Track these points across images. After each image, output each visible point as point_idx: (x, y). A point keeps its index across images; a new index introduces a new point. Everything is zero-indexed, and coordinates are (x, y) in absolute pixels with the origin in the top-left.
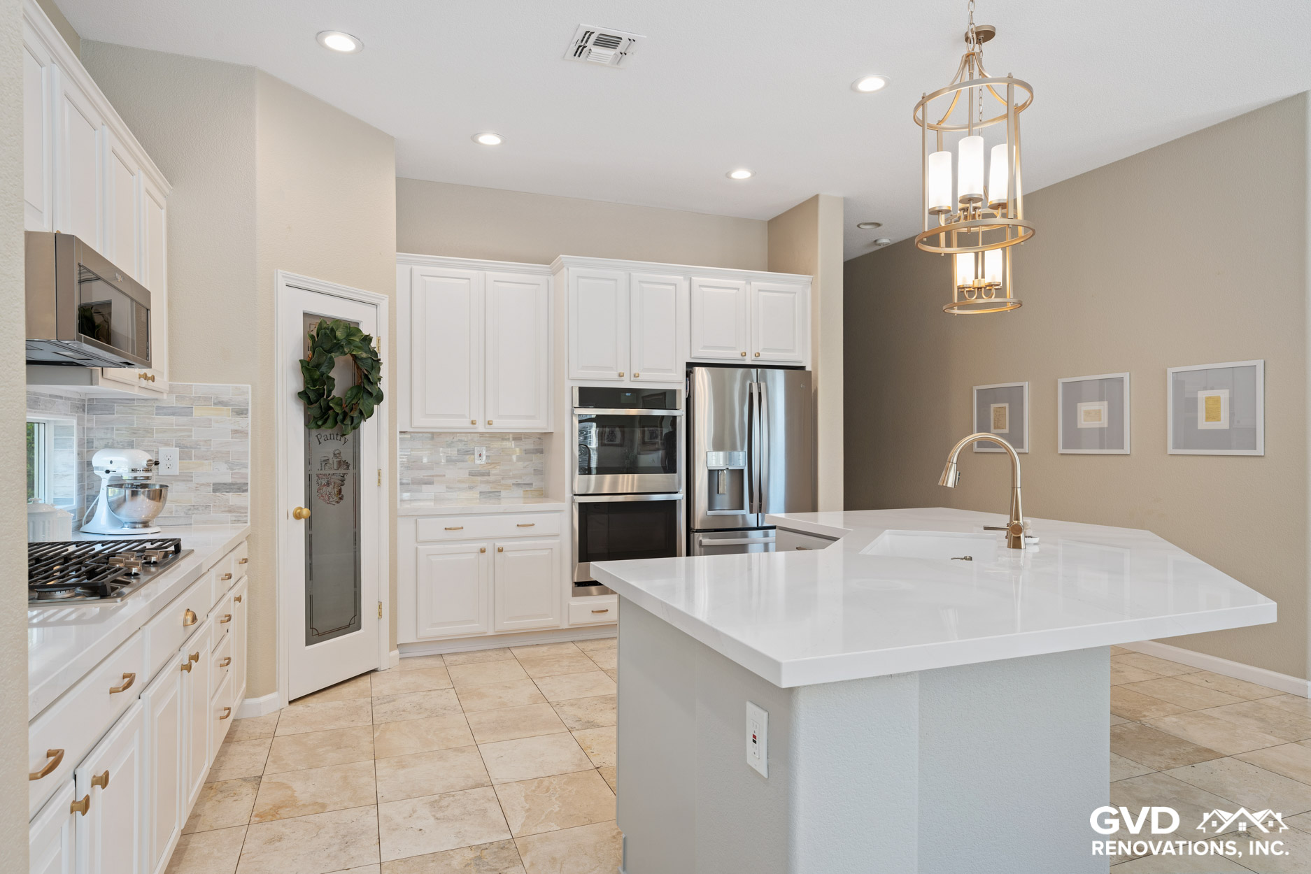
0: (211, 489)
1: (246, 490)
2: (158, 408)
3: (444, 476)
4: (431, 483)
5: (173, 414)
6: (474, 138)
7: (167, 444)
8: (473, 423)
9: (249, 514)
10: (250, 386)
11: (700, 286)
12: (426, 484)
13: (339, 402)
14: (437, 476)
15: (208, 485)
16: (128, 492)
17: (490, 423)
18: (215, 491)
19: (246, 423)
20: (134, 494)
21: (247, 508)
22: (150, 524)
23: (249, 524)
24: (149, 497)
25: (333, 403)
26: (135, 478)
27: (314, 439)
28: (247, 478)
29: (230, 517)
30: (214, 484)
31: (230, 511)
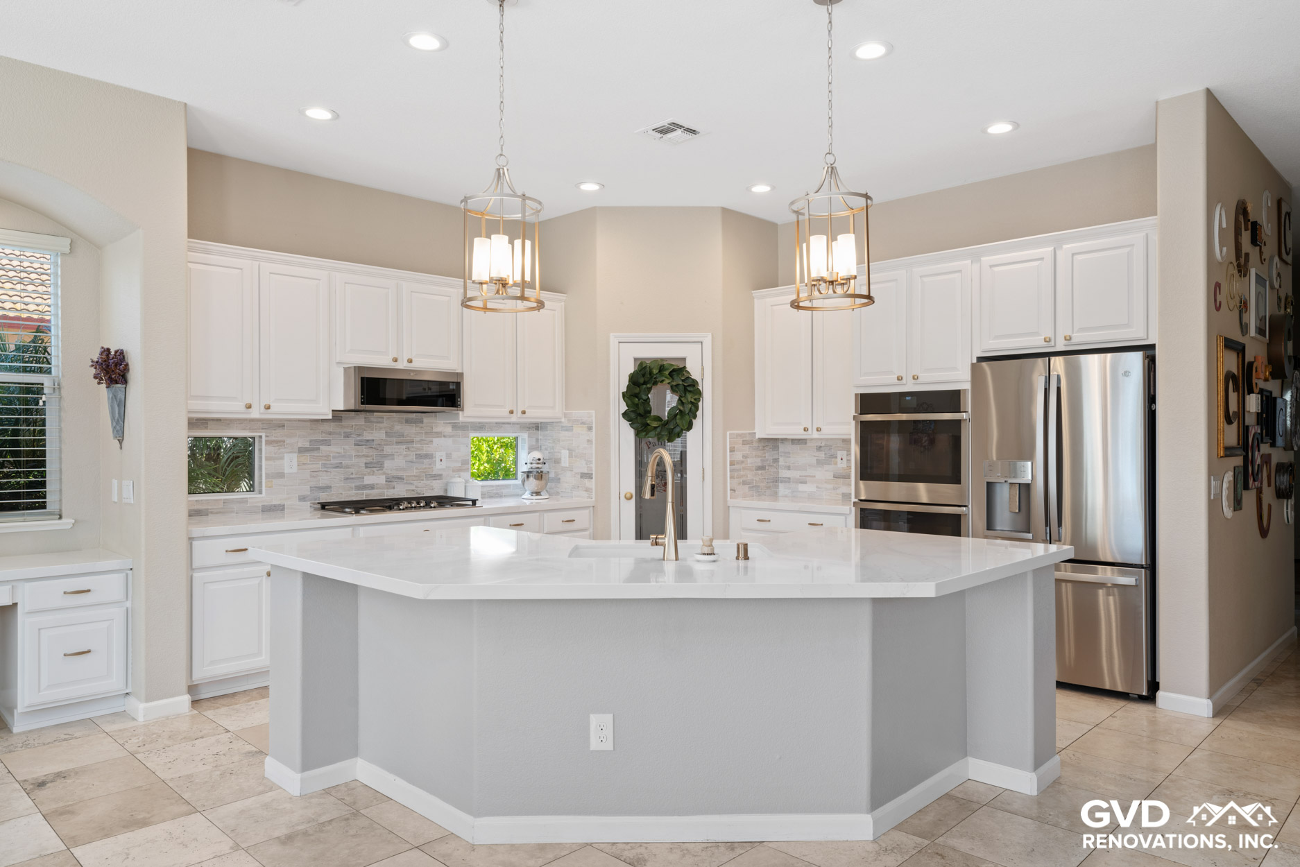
0: (579, 476)
1: (592, 478)
2: (562, 427)
3: (815, 476)
4: (805, 483)
5: (566, 430)
6: (748, 189)
7: (564, 449)
8: (806, 430)
9: (594, 493)
10: (594, 411)
11: (991, 266)
12: (801, 483)
13: (658, 419)
14: (810, 476)
15: (577, 473)
16: (525, 475)
17: (818, 430)
18: (581, 477)
19: (593, 434)
20: (528, 476)
21: (592, 489)
22: (542, 493)
23: (594, 499)
24: (535, 479)
25: (651, 420)
26: (532, 468)
27: (644, 445)
28: (592, 470)
29: (586, 494)
30: (581, 473)
31: (586, 491)
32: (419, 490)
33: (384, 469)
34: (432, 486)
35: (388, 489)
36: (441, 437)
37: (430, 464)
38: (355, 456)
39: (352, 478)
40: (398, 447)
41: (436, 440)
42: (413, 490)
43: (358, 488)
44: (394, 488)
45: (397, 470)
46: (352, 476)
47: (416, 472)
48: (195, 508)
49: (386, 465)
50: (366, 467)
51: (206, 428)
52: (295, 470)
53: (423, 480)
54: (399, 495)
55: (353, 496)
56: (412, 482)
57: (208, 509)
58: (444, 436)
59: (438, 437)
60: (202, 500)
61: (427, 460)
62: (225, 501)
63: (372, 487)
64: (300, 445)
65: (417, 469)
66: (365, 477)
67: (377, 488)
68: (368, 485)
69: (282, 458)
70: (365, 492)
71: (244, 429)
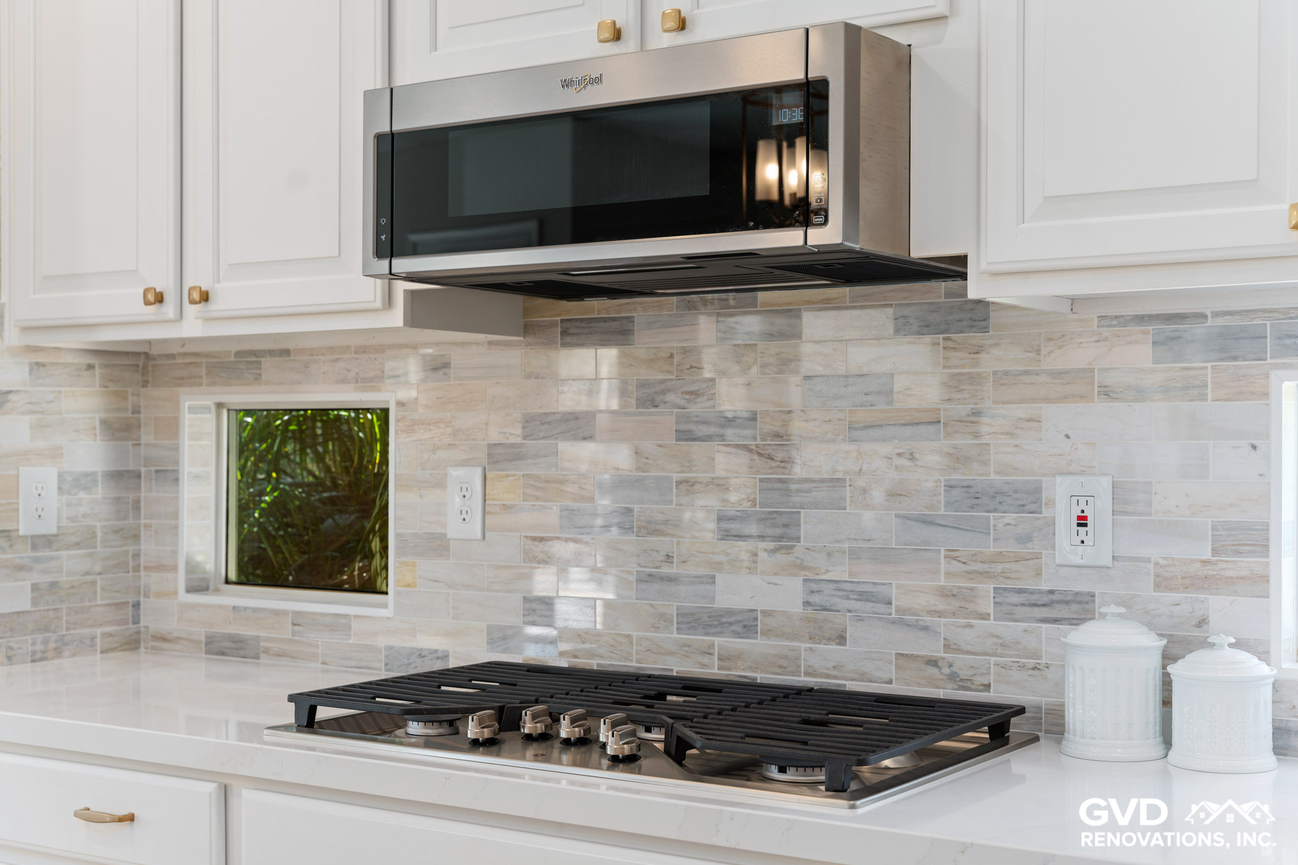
32: (962, 663)
33: (800, 547)
34: (1036, 655)
35: (811, 638)
36: (1083, 398)
37: (1025, 539)
38: (679, 483)
39: (670, 579)
40: (866, 447)
41: (1057, 416)
42: (933, 662)
43: (692, 621)
44: (841, 639)
45: (854, 554)
46: (666, 570)
47: (949, 575)
48: (233, 630)
49: (804, 530)
50: (726, 536)
51: (257, 379)
52: (474, 527)
53: (985, 617)
54: (863, 677)
55: (672, 654)
56: (928, 620)
57: (259, 637)
58: (1107, 393)
59: (1064, 399)
60: (245, 608)
61: (1010, 518)
62: (298, 620)
63: (746, 624)
64: (494, 436)
65: (952, 556)
66: (719, 578)
67: (767, 633)
68: (730, 612)
69: (440, 484)
70: (721, 642)
71: (344, 381)
